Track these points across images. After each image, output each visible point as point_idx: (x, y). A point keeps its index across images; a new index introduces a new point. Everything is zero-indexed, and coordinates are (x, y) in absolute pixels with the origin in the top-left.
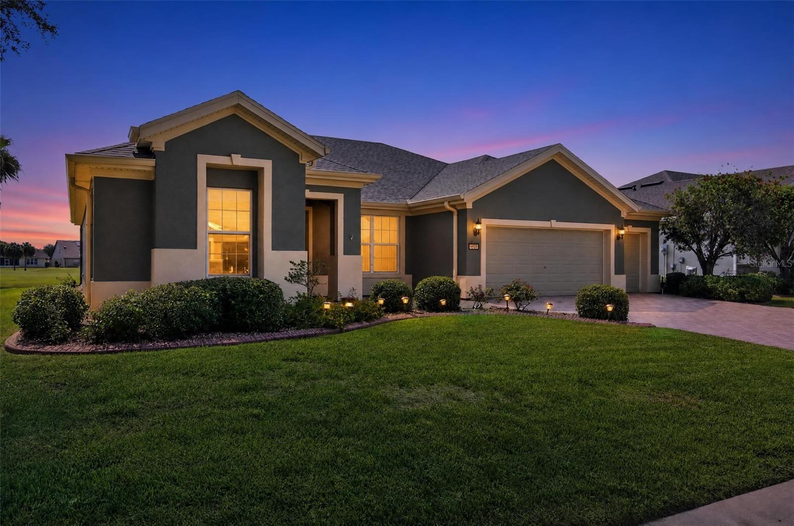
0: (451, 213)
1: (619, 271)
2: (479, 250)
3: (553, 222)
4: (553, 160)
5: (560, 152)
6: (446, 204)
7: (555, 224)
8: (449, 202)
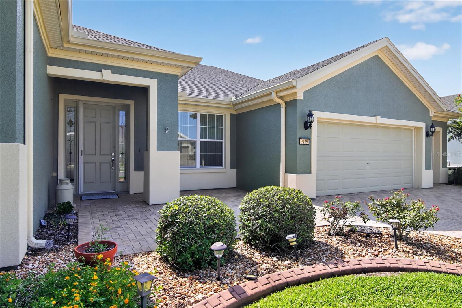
0: (279, 105)
1: (428, 167)
2: (310, 145)
3: (378, 117)
4: (377, 55)
5: (386, 46)
6: (274, 95)
7: (379, 120)
8: (277, 93)
